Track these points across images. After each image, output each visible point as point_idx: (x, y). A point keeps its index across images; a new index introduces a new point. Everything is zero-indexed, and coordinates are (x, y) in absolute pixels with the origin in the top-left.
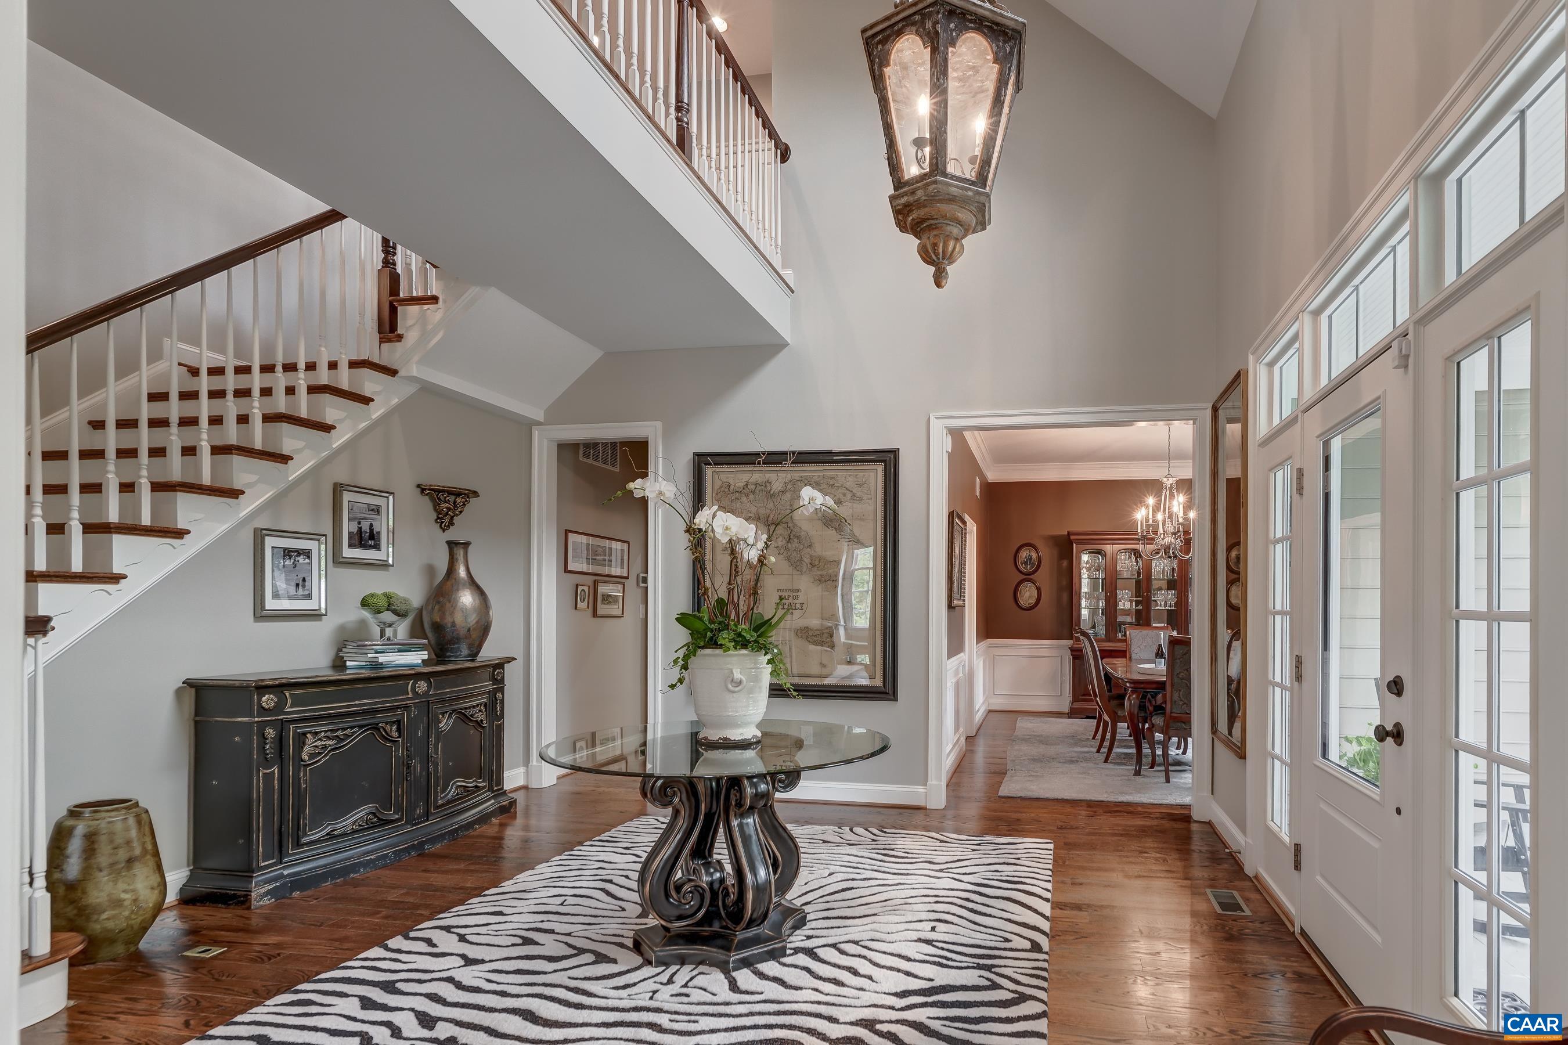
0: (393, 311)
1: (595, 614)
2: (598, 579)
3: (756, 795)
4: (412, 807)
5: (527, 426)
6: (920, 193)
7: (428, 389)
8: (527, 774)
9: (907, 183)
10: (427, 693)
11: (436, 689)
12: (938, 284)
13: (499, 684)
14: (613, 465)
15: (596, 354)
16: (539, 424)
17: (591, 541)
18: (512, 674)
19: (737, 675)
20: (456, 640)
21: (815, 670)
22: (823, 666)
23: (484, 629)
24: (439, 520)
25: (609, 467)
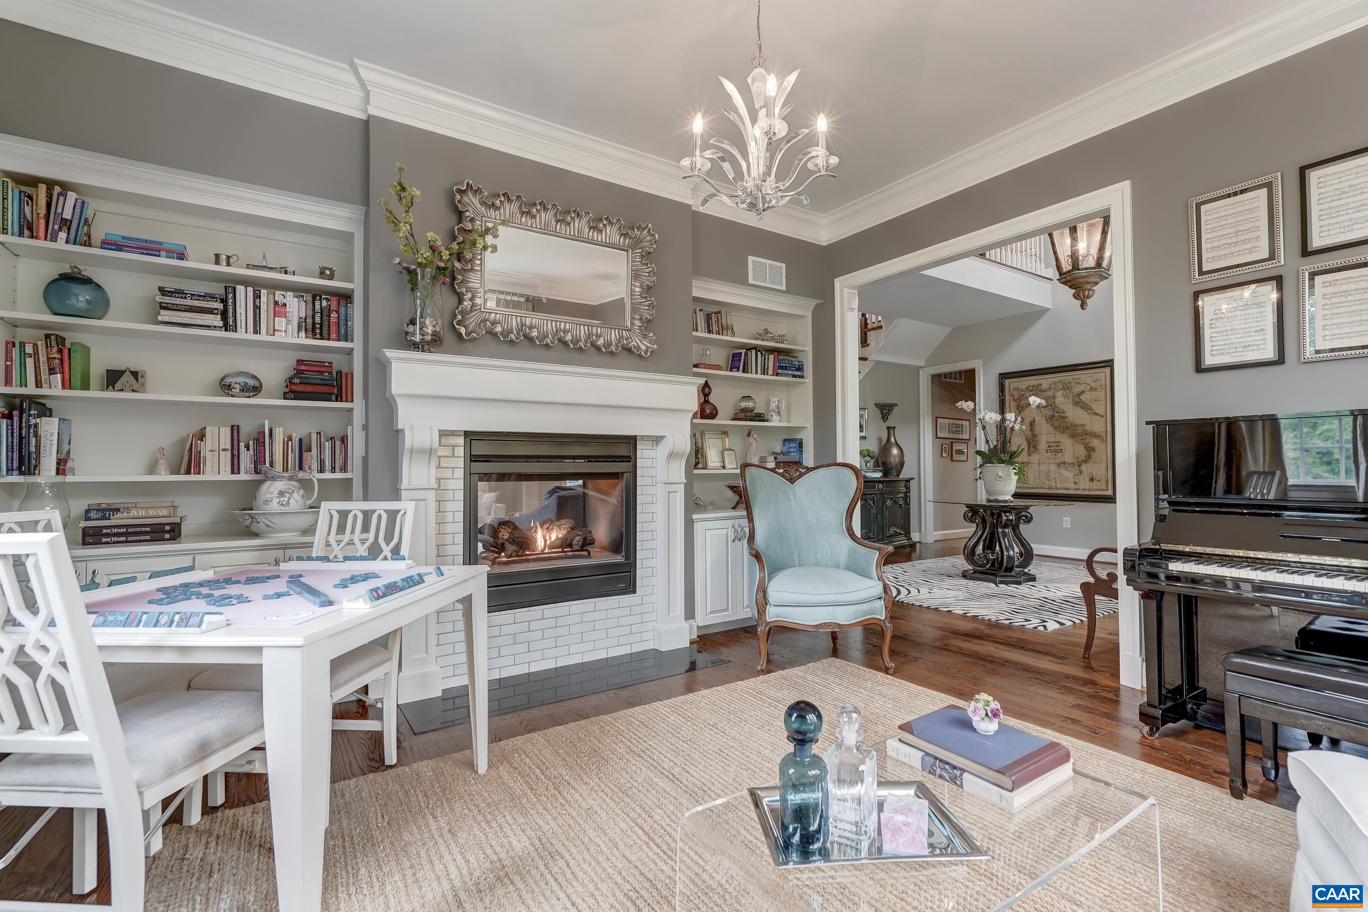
0: (866, 333)
1: (952, 460)
2: (953, 441)
3: (1008, 520)
4: (878, 535)
5: (917, 369)
6: (1068, 278)
7: (878, 363)
8: (920, 535)
9: (1065, 273)
10: (882, 489)
11: (886, 488)
12: (1083, 308)
13: (908, 488)
14: (960, 379)
15: (946, 331)
16: (922, 367)
17: (951, 421)
18: (913, 485)
19: (1000, 474)
20: (891, 469)
21: (1072, 486)
22: (1075, 483)
23: (902, 464)
24: (883, 418)
25: (958, 381)
